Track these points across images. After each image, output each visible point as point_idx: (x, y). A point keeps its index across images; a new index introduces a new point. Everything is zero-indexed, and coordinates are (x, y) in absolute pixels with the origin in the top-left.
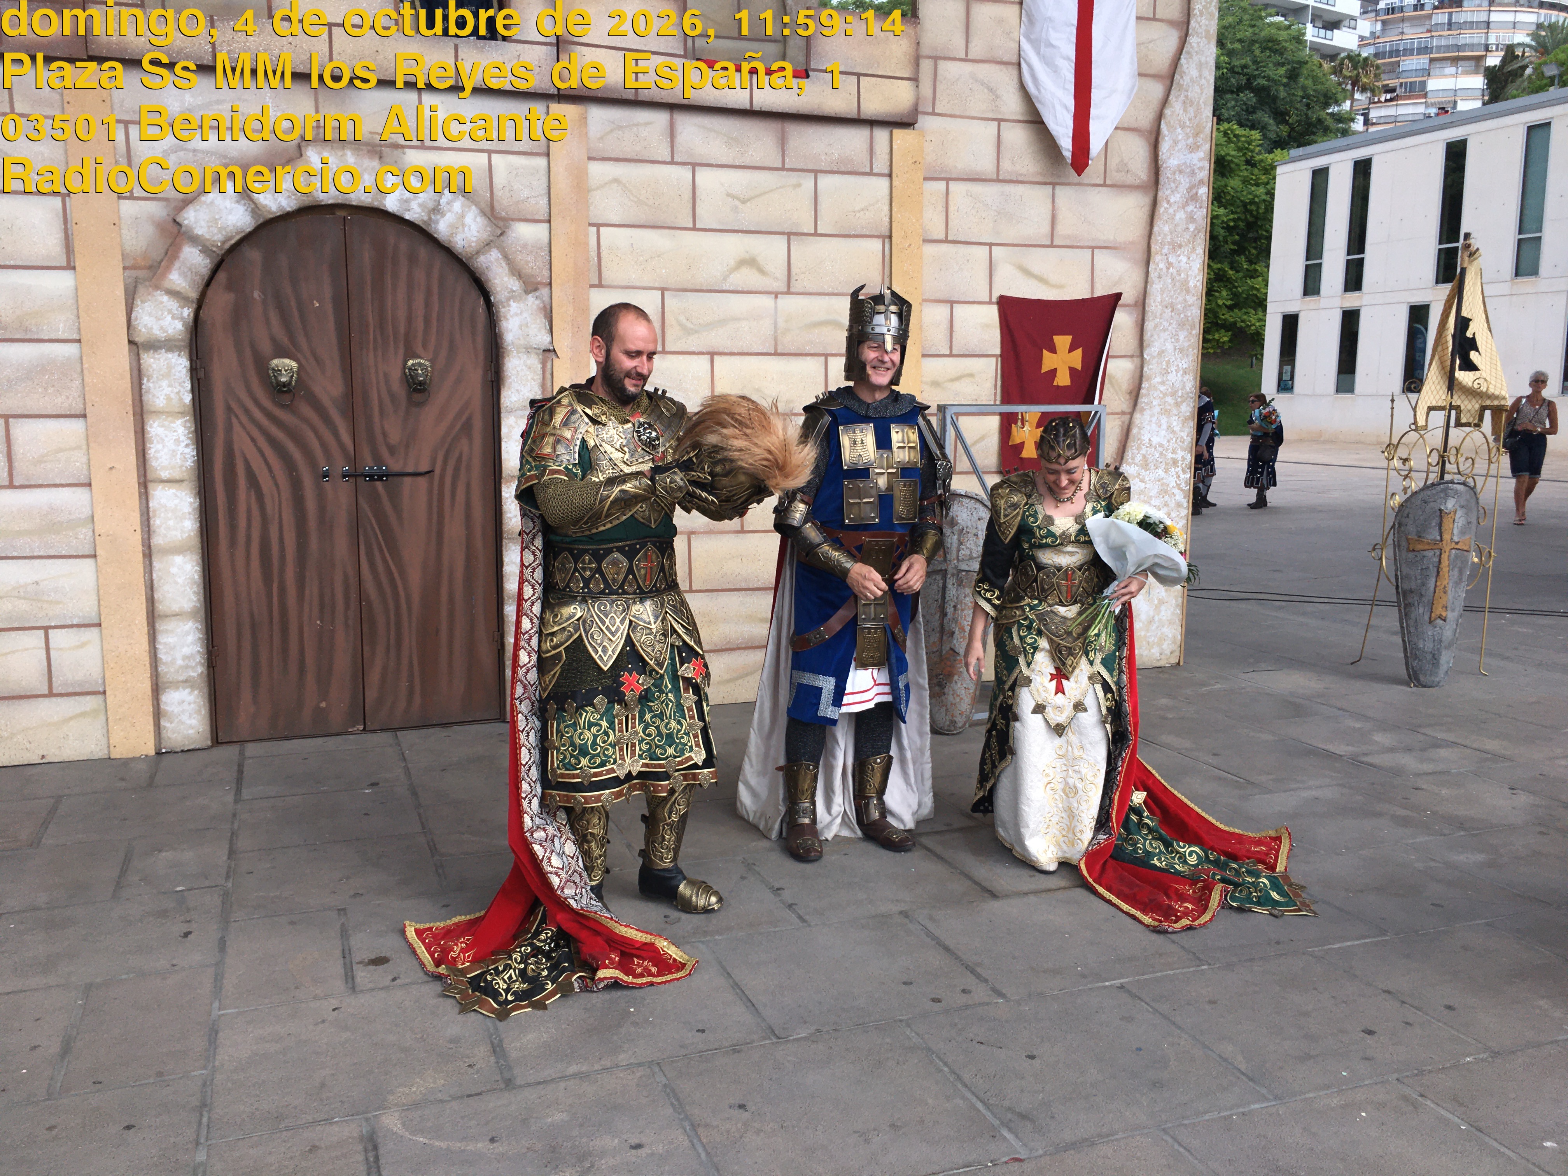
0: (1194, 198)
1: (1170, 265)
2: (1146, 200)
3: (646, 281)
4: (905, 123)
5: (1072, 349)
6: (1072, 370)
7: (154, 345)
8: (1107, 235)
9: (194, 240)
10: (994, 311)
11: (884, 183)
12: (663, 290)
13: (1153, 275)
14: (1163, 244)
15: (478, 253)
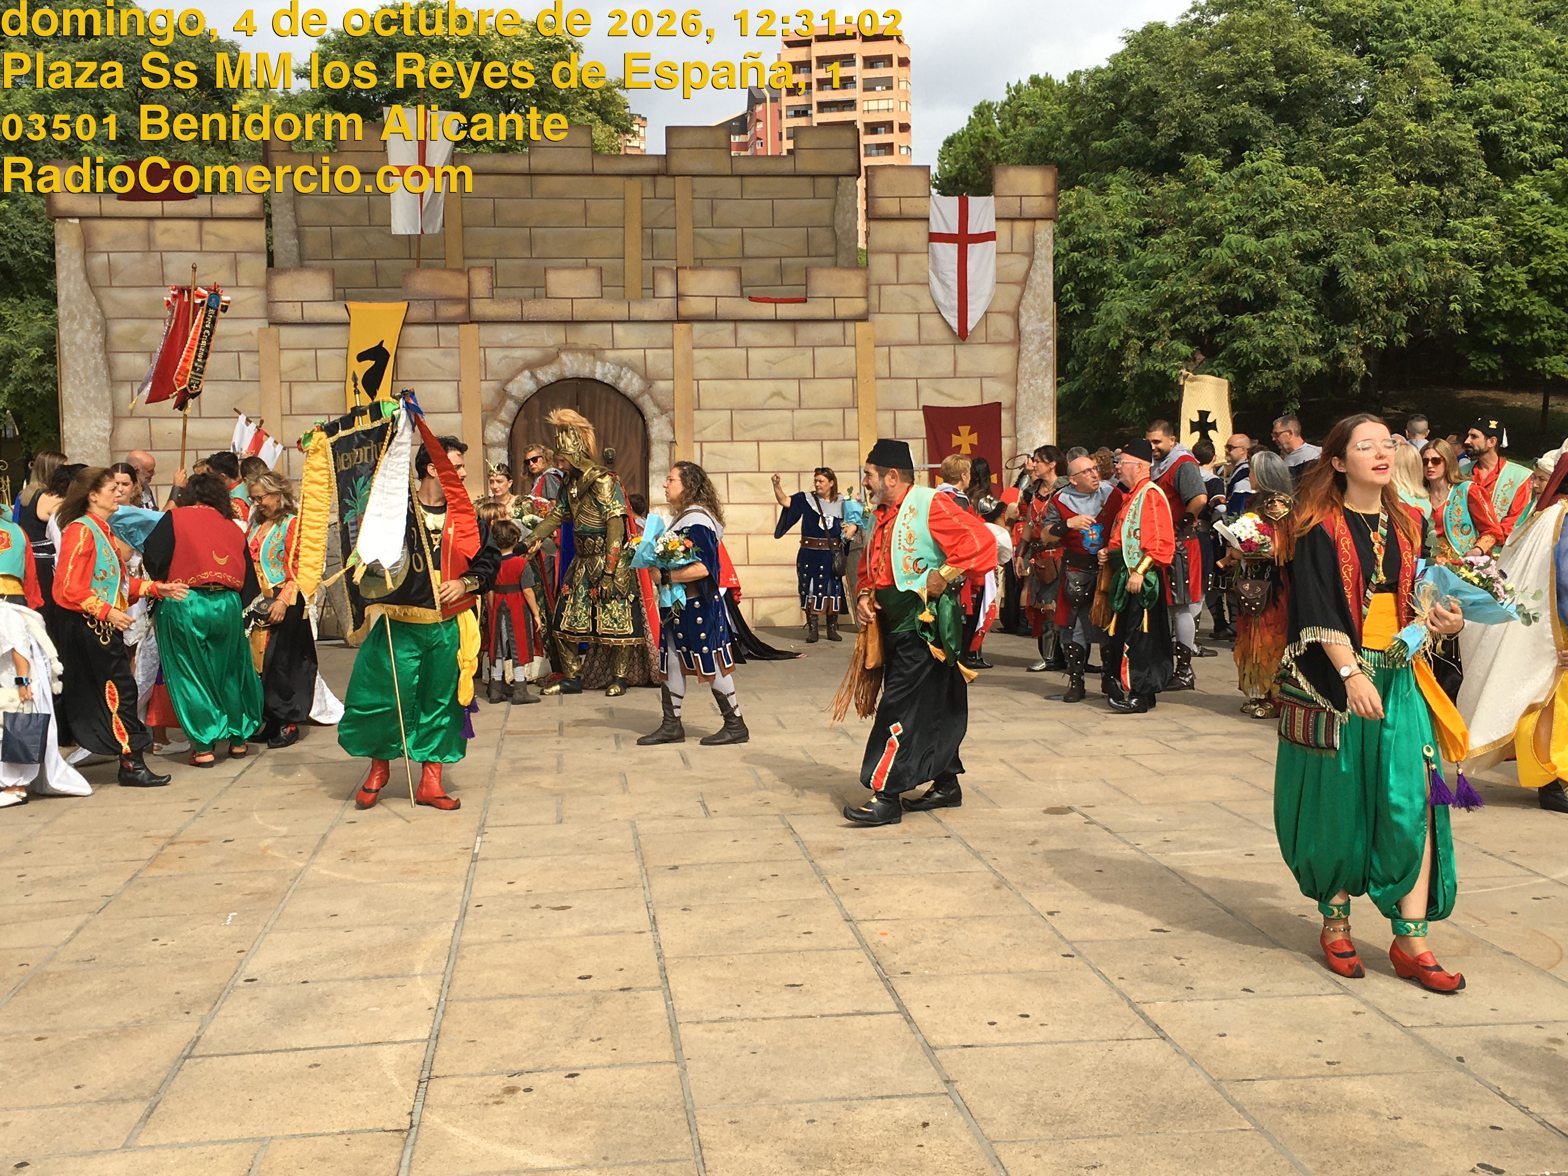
0: (1044, 347)
1: (1030, 385)
2: (1015, 350)
3: (723, 406)
4: (863, 318)
5: (970, 434)
6: (971, 445)
7: (493, 445)
8: (990, 370)
9: (512, 397)
10: (921, 414)
11: (853, 349)
12: (732, 410)
13: (1020, 391)
14: (1025, 374)
15: (639, 396)
